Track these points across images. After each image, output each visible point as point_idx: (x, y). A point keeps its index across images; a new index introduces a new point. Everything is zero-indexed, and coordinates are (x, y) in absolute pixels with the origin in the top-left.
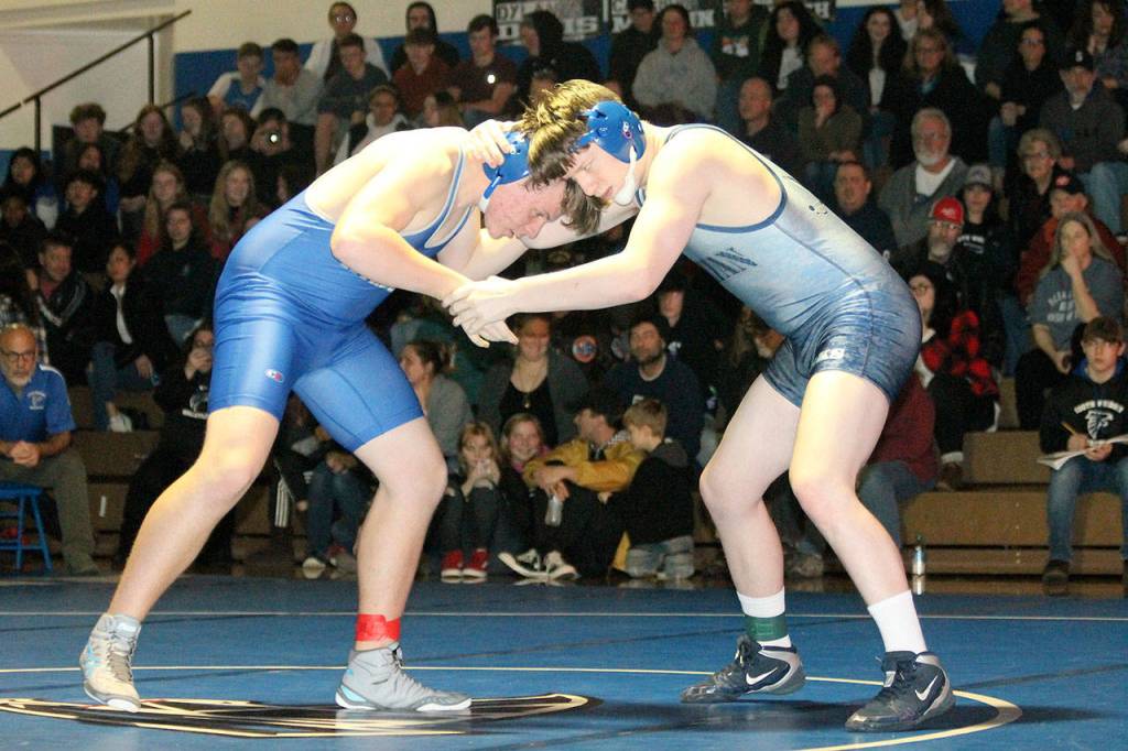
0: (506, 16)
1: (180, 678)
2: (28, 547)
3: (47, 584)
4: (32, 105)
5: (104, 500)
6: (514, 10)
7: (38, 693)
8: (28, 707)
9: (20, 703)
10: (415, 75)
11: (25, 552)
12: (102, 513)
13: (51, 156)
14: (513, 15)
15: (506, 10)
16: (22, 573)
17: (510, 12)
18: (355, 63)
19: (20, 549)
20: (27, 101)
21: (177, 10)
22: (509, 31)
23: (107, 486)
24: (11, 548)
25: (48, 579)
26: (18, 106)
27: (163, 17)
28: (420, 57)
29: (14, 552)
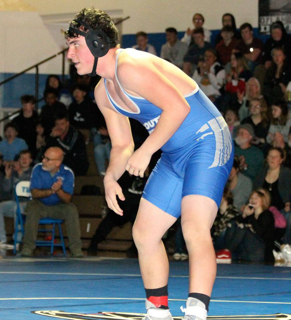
0: (264, 22)
1: (121, 303)
2: (56, 245)
3: (64, 261)
4: (61, 56)
5: (89, 225)
6: (268, 19)
7: (62, 309)
8: (57, 314)
9: (53, 313)
10: (225, 46)
11: (55, 247)
12: (88, 230)
13: (69, 77)
14: (267, 21)
15: (264, 19)
16: (53, 255)
17: (266, 20)
18: (200, 40)
19: (53, 245)
20: (59, 54)
21: (124, 16)
22: (265, 28)
23: (91, 219)
24: (49, 245)
25: (65, 259)
26: (55, 56)
27: (118, 19)
28: (228, 38)
29: (50, 247)
